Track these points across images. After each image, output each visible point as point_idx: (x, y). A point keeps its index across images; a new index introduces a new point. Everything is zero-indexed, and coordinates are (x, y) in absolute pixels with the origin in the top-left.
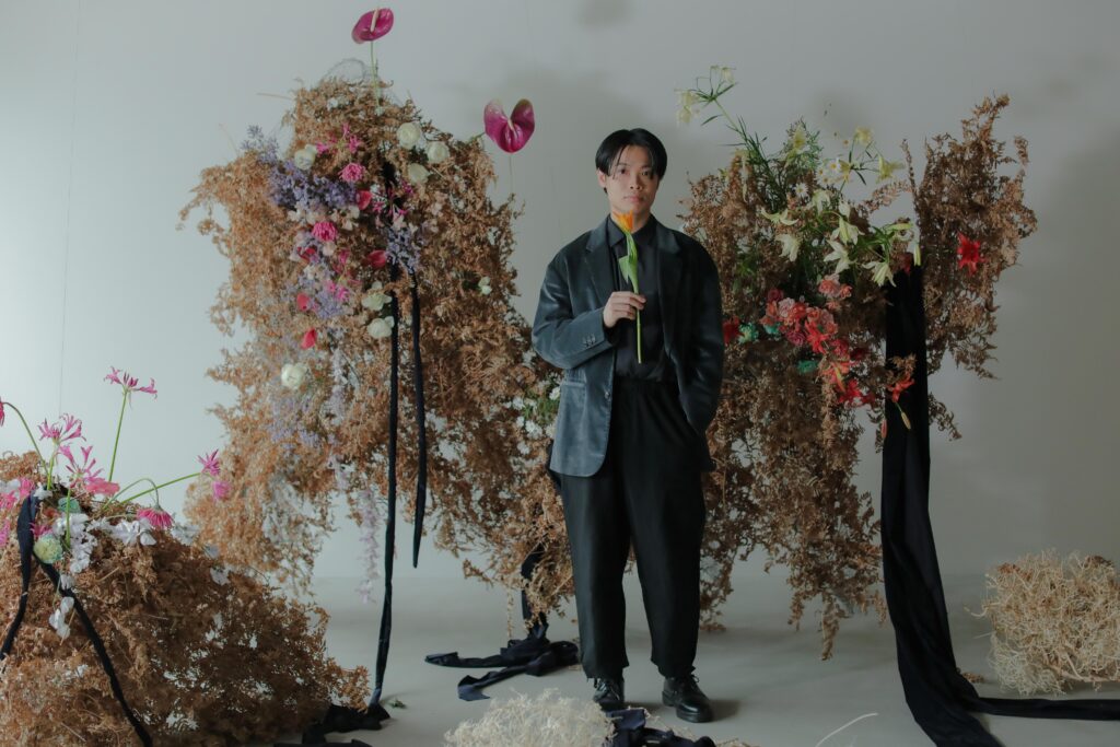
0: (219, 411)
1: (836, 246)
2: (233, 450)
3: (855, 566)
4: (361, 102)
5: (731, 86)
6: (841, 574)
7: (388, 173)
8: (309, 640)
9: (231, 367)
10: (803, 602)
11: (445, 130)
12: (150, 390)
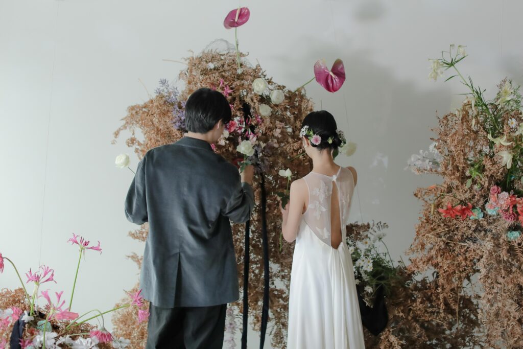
0: (134, 257)
4: (229, 65)
5: (464, 57)
7: (246, 110)
9: (144, 230)
11: (281, 84)
12: (97, 249)
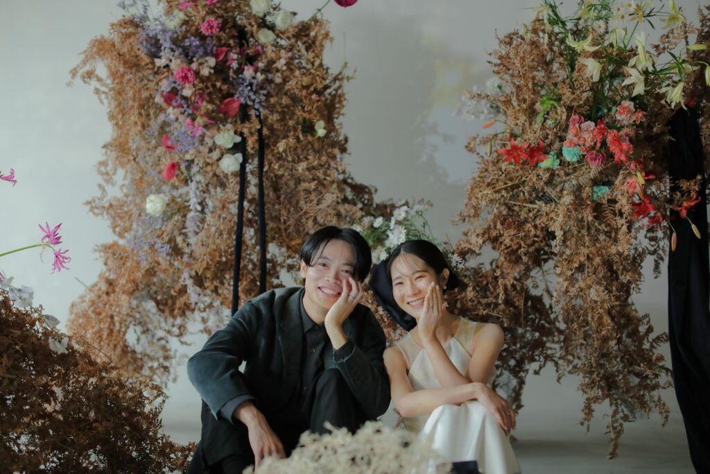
1: (633, 72)
2: (107, 274)
3: (638, 375)
6: (627, 383)
7: (242, 36)
8: (146, 417)
9: (104, 199)
10: (594, 406)
